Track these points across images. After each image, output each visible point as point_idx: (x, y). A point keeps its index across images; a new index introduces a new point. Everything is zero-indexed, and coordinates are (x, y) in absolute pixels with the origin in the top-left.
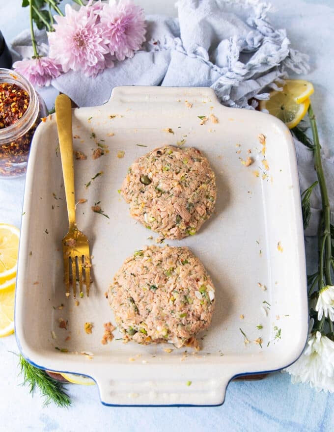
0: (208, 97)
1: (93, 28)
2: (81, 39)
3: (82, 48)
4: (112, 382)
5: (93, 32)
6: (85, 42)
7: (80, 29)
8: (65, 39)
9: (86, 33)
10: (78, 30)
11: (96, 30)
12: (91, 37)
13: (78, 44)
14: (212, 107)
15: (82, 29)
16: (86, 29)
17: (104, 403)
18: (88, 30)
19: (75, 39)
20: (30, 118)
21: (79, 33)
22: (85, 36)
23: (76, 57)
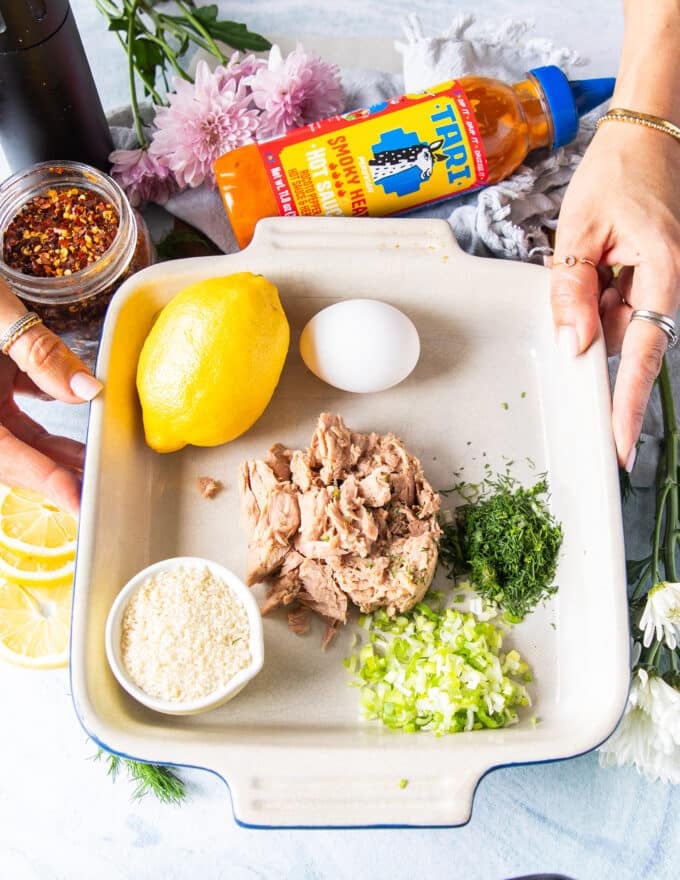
0: (438, 238)
1: (242, 116)
2: (216, 132)
3: (213, 148)
4: (256, 783)
5: (240, 124)
6: (221, 138)
7: (217, 114)
8: (186, 125)
9: (227, 123)
10: (213, 113)
11: (246, 120)
12: (234, 133)
13: (208, 139)
14: (446, 257)
15: (221, 114)
16: (228, 115)
17: (241, 824)
18: (231, 118)
19: (204, 129)
20: (120, 255)
21: (214, 119)
22: (224, 128)
23: (200, 163)
